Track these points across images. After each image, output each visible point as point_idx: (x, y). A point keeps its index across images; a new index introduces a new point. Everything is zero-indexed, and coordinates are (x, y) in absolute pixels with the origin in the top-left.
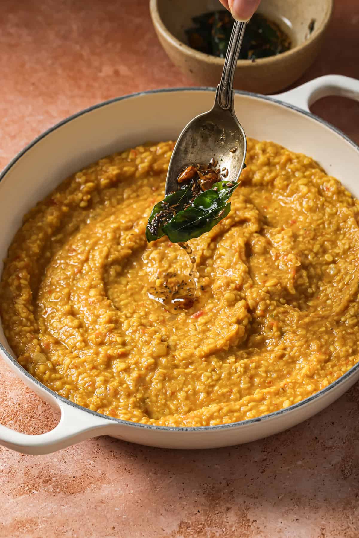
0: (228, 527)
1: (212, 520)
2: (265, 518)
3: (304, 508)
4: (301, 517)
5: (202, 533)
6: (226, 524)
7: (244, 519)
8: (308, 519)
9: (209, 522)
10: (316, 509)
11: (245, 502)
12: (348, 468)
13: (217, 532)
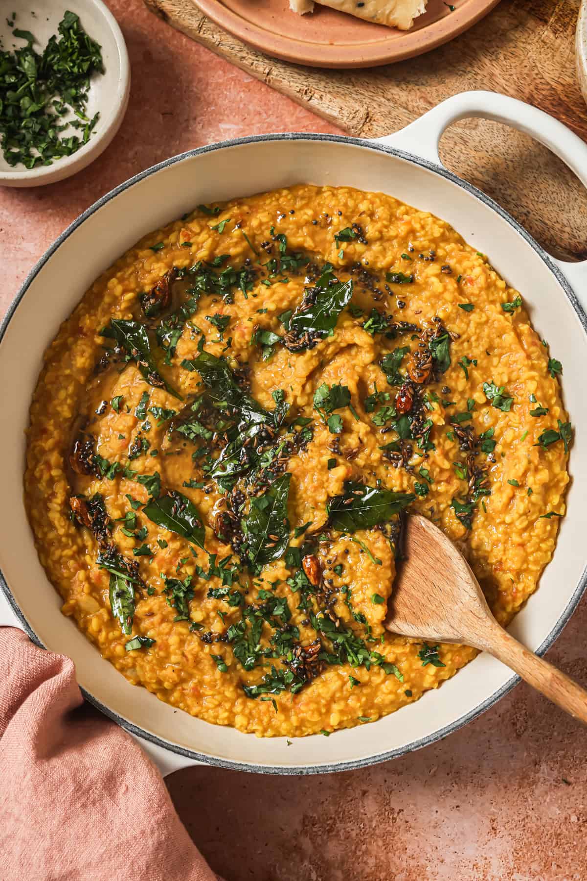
0: (366, 822)
1: (344, 811)
2: (415, 805)
3: (466, 786)
4: (464, 801)
5: (334, 833)
6: (364, 816)
7: (387, 808)
8: (473, 805)
9: (341, 815)
10: (482, 787)
11: (385, 781)
12: (521, 719)
13: (352, 830)
